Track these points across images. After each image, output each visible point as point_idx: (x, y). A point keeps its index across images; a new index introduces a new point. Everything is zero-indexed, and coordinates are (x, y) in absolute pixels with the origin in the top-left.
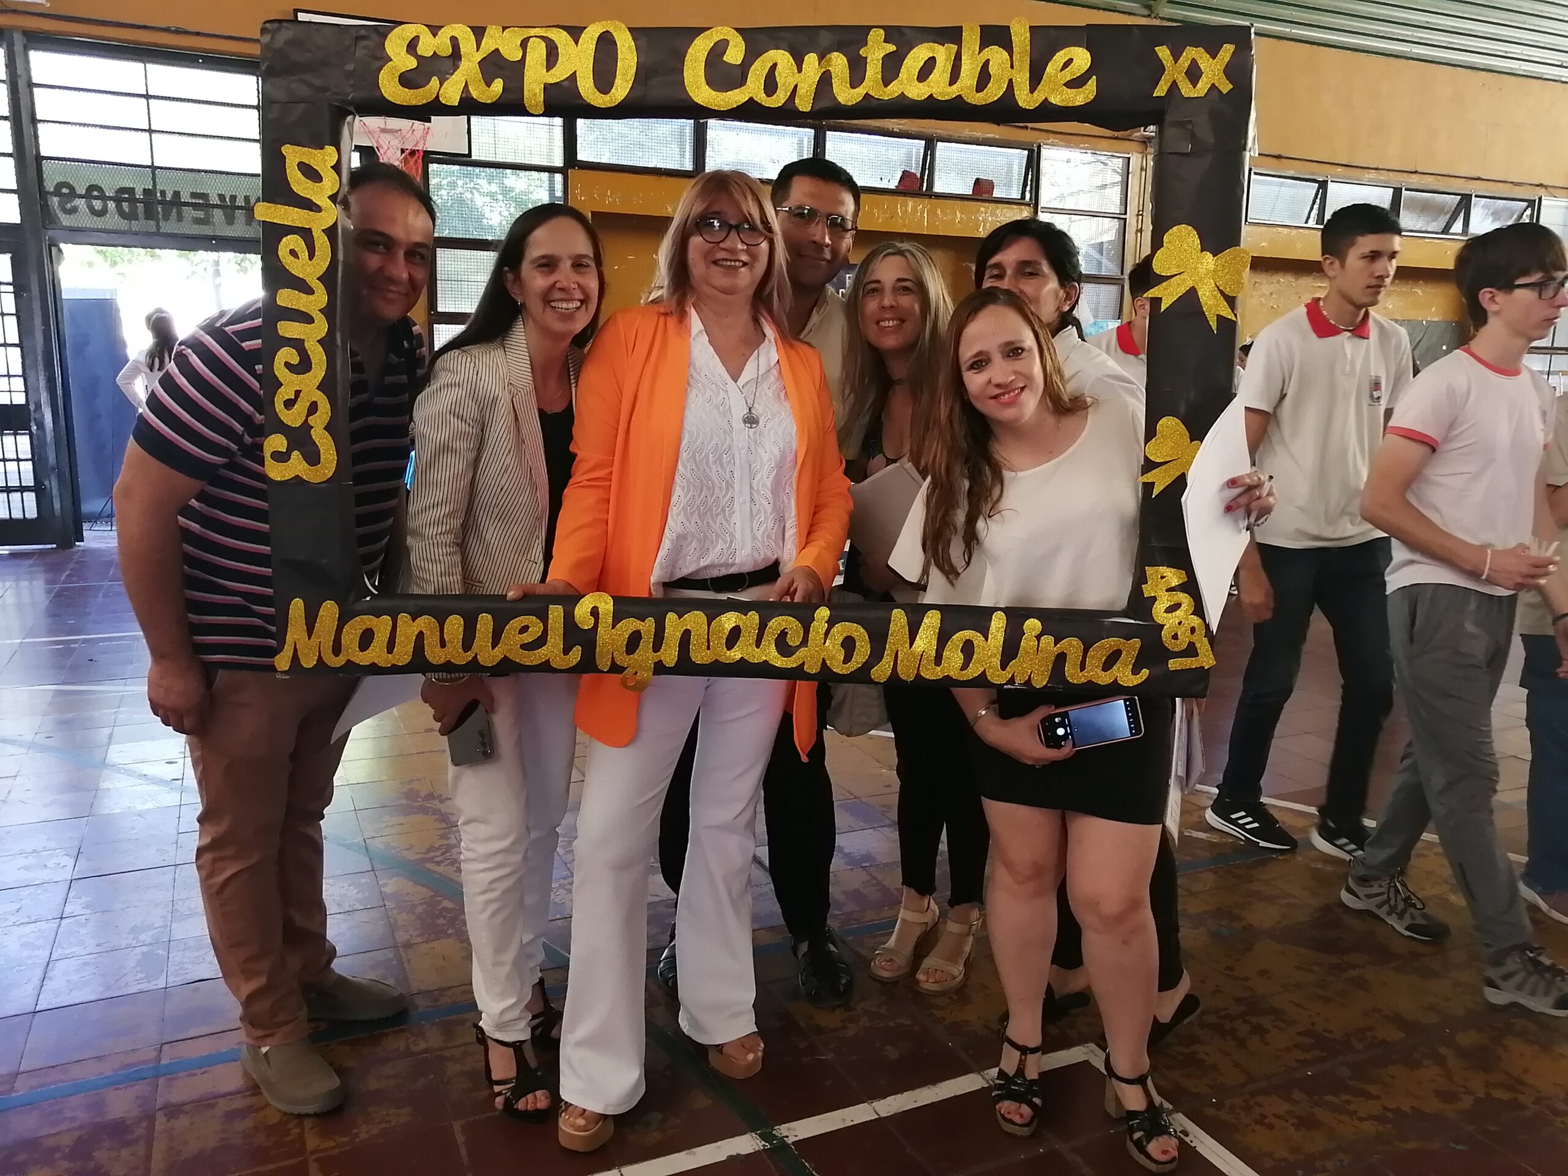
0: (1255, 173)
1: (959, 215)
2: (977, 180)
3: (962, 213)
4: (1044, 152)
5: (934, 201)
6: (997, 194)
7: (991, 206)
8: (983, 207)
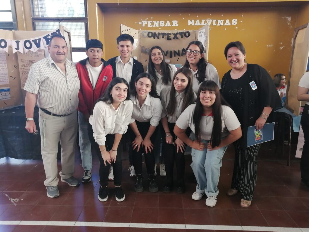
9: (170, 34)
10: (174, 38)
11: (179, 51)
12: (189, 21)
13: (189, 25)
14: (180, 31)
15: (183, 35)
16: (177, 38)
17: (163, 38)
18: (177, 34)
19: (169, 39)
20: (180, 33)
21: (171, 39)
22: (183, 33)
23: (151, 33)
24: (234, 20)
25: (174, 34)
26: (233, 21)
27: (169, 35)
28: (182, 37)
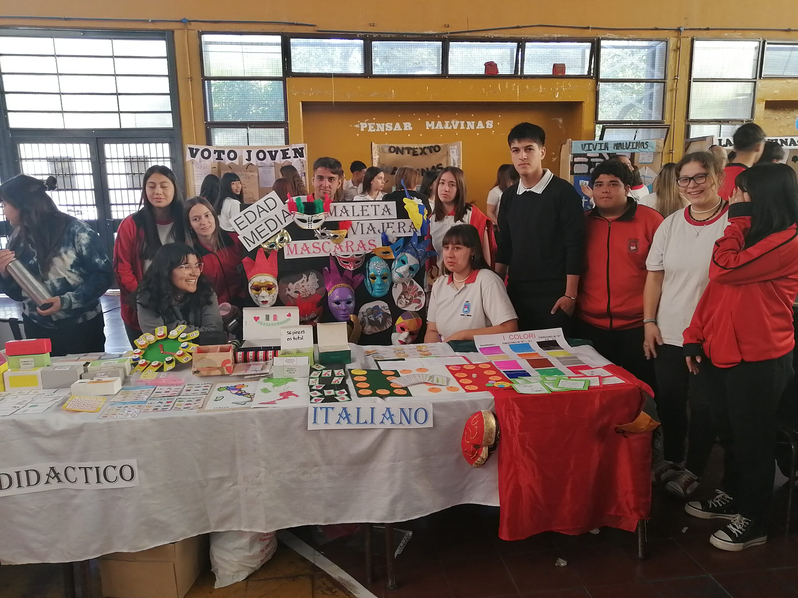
0: (768, 43)
1: (541, 87)
2: (554, 65)
3: (543, 87)
4: (603, 43)
5: (523, 80)
6: (568, 72)
7: (564, 81)
8: (558, 82)
9: (417, 148)
10: (421, 154)
11: (427, 169)
12: (427, 123)
13: (427, 128)
14: (429, 145)
15: (432, 149)
16: (426, 154)
17: (408, 153)
18: (425, 148)
19: (415, 154)
20: (428, 148)
21: (417, 155)
22: (432, 147)
23: (393, 147)
24: (489, 121)
25: (421, 148)
26: (487, 122)
27: (416, 150)
28: (431, 152)
